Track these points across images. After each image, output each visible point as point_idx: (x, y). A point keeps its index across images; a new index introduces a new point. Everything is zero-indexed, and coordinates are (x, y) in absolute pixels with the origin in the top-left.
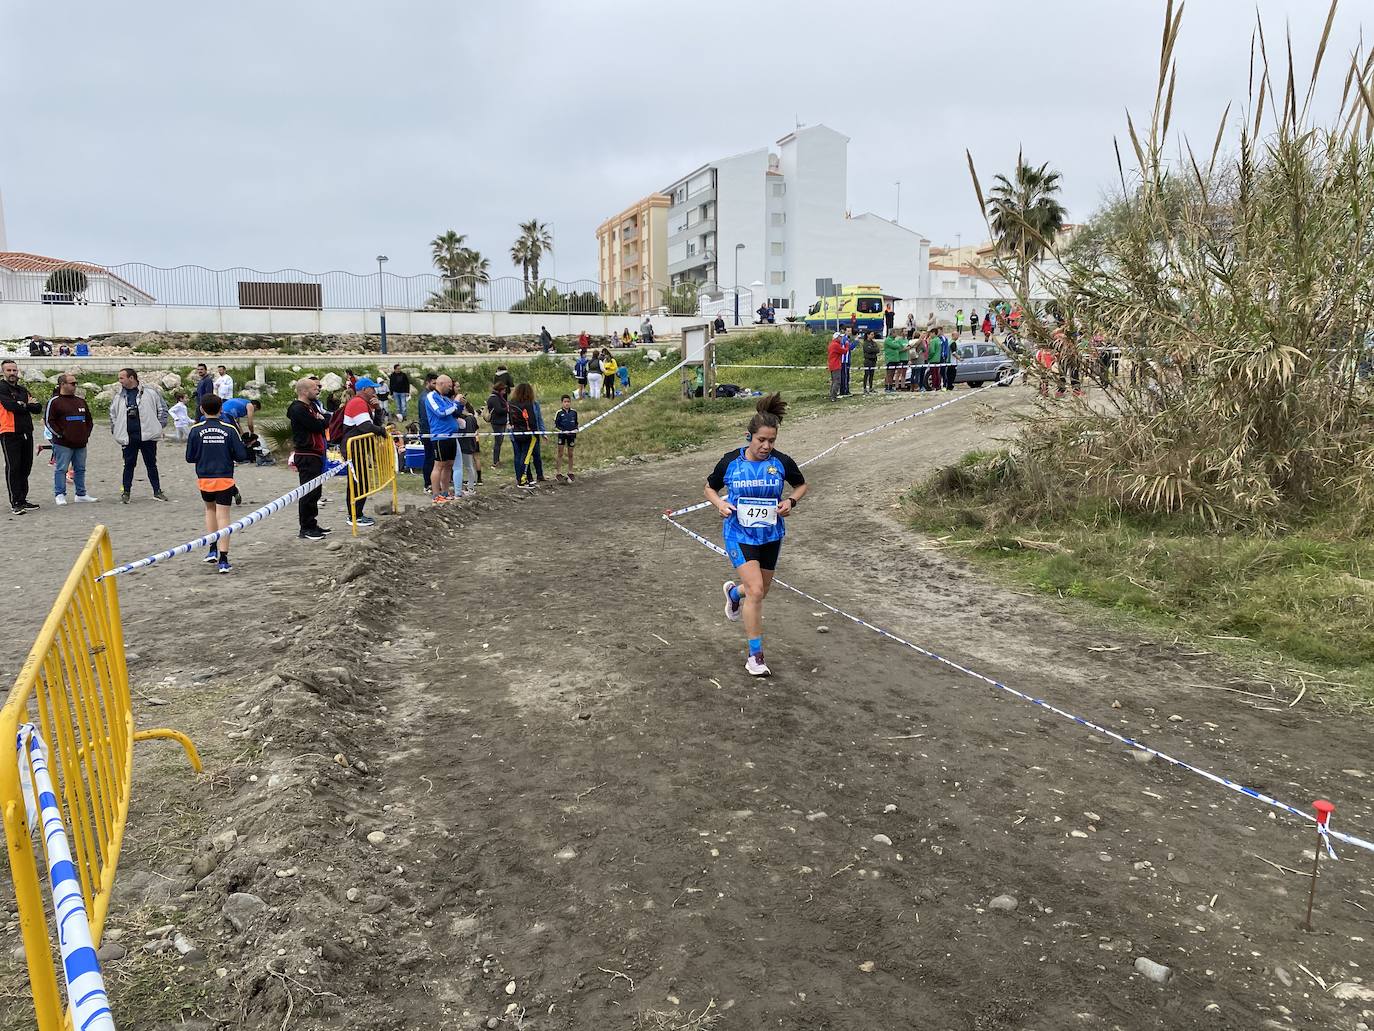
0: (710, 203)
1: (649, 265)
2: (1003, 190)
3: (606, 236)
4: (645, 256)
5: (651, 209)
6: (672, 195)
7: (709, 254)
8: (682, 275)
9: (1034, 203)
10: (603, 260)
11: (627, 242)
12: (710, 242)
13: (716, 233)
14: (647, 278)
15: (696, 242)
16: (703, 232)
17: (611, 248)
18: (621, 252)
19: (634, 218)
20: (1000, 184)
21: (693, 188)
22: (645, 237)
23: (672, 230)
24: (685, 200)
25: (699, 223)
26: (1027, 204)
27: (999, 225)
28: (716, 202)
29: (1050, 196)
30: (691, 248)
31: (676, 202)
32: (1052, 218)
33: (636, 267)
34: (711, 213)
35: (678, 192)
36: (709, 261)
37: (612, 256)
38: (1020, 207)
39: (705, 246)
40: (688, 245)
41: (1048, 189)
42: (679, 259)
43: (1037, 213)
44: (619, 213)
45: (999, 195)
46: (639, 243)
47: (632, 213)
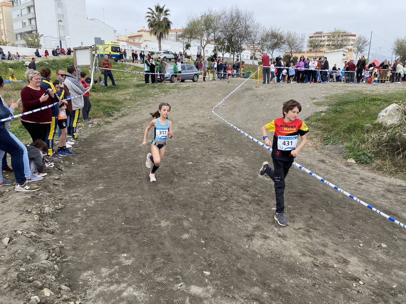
1: (4, 29)
5: (3, 7)
8: (21, 34)
14: (4, 34)
16: (30, 18)
30: (24, 24)
31: (15, 4)
39: (31, 23)
40: (23, 23)
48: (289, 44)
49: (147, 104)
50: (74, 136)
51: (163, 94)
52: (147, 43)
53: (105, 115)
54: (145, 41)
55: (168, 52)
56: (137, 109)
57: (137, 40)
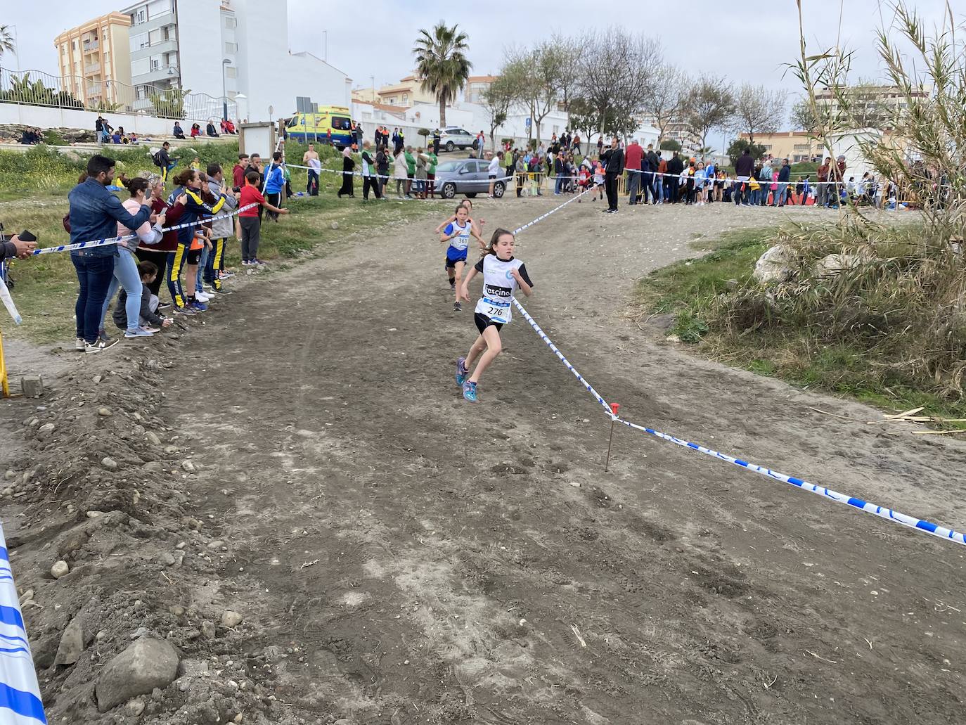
0: (171, 25)
1: (112, 75)
2: (426, 43)
3: (65, 46)
4: (108, 67)
5: (111, 26)
6: (132, 15)
7: (172, 70)
9: (449, 56)
10: (63, 67)
11: (87, 53)
12: (173, 59)
13: (178, 52)
14: (110, 86)
15: (160, 58)
16: (165, 51)
17: (71, 58)
18: (82, 62)
19: (94, 32)
20: (423, 37)
21: (154, 11)
22: (106, 49)
23: (134, 46)
24: (146, 20)
25: (162, 43)
26: (443, 56)
27: (424, 70)
28: (176, 25)
29: (460, 51)
31: (136, 21)
32: (462, 69)
33: (98, 76)
34: (172, 34)
35: (139, 13)
36: (173, 76)
37: (73, 65)
38: (438, 57)
39: (168, 62)
40: (151, 61)
41: (460, 46)
42: (141, 72)
43: (452, 63)
44: (77, 26)
45: (424, 46)
46: (101, 54)
47: (93, 27)
48: (747, 116)
49: (368, 237)
50: (214, 286)
51: (406, 220)
52: (420, 108)
53: (281, 254)
54: (416, 102)
55: (457, 132)
56: (346, 246)
57: (398, 101)
